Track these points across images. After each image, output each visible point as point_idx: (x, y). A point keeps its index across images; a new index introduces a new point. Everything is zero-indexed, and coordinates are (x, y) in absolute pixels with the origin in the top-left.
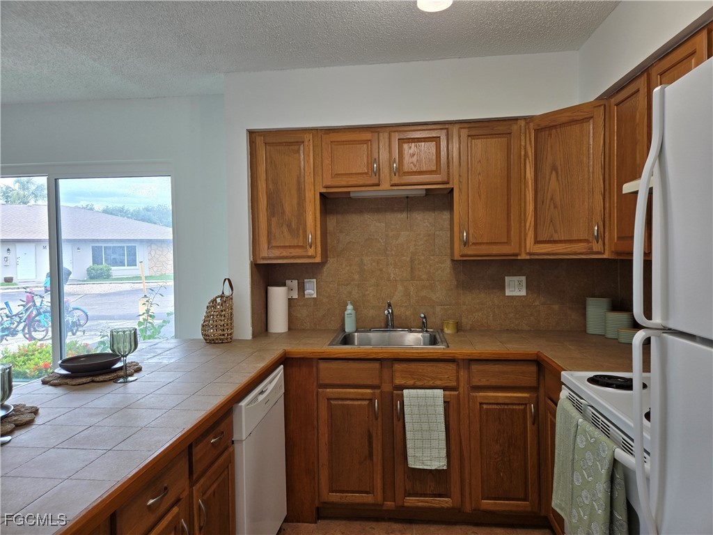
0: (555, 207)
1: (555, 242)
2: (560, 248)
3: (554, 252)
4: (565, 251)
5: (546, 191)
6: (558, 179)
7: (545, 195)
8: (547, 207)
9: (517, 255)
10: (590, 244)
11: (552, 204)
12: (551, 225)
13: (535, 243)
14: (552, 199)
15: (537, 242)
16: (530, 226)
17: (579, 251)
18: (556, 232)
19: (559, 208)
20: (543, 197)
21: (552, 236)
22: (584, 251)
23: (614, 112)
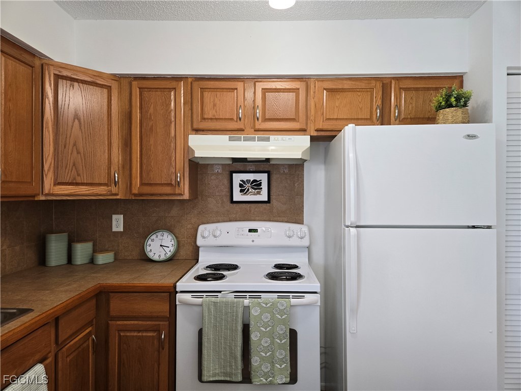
0: (78, 153)
1: (77, 184)
2: (83, 190)
3: (76, 193)
4: (87, 192)
5: (68, 136)
6: (80, 128)
7: (68, 140)
8: (70, 152)
9: (34, 196)
10: (110, 187)
11: (75, 150)
12: (74, 168)
13: (55, 185)
14: (75, 145)
15: (57, 183)
16: (50, 167)
17: (99, 193)
18: (79, 175)
19: (82, 155)
20: (66, 141)
21: (75, 179)
22: (105, 193)
23: (136, 92)
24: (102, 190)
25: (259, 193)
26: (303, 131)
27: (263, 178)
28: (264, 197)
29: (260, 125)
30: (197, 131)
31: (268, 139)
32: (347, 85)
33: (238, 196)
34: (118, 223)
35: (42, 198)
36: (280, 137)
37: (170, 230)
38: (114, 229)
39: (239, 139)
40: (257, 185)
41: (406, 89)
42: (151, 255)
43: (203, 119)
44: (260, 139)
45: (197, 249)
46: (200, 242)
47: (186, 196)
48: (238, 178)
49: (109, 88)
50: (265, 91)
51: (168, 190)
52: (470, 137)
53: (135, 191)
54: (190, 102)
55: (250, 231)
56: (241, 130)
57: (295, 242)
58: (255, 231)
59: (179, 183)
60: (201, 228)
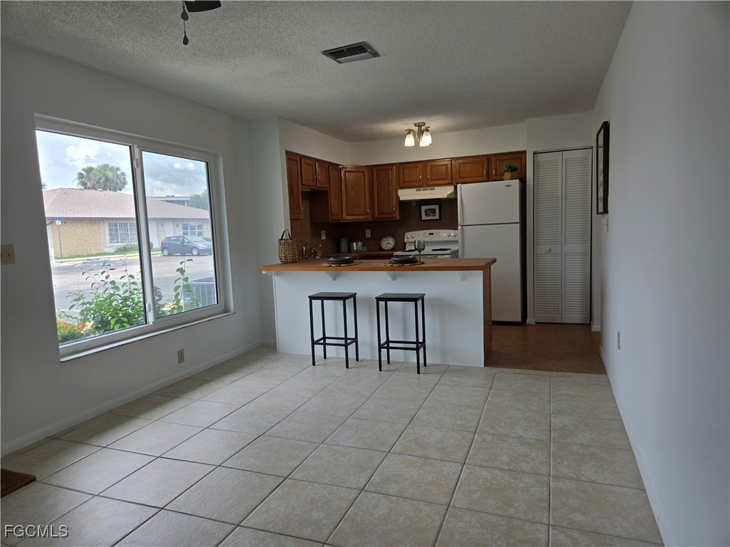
0: (354, 202)
1: (354, 215)
3: (354, 219)
4: (358, 218)
6: (354, 192)
8: (351, 202)
9: (340, 221)
12: (352, 208)
13: (346, 216)
14: (352, 199)
16: (345, 209)
18: (354, 211)
21: (353, 213)
23: (375, 172)
24: (363, 217)
25: (435, 215)
26: (450, 184)
27: (436, 207)
28: (437, 217)
29: (430, 183)
30: (402, 188)
31: (434, 189)
32: (470, 160)
33: (424, 217)
34: (368, 234)
35: (342, 221)
36: (440, 188)
37: (392, 236)
38: (367, 237)
39: (421, 190)
40: (433, 211)
41: (500, 160)
42: (384, 247)
43: (404, 182)
44: (430, 189)
45: (405, 244)
46: (406, 240)
47: (398, 218)
48: (424, 208)
49: (364, 172)
50: (431, 167)
51: (389, 216)
52: (507, 186)
53: (376, 217)
54: (398, 175)
55: (430, 234)
56: (421, 186)
57: (452, 238)
58: (432, 234)
59: (394, 213)
60: (406, 234)
